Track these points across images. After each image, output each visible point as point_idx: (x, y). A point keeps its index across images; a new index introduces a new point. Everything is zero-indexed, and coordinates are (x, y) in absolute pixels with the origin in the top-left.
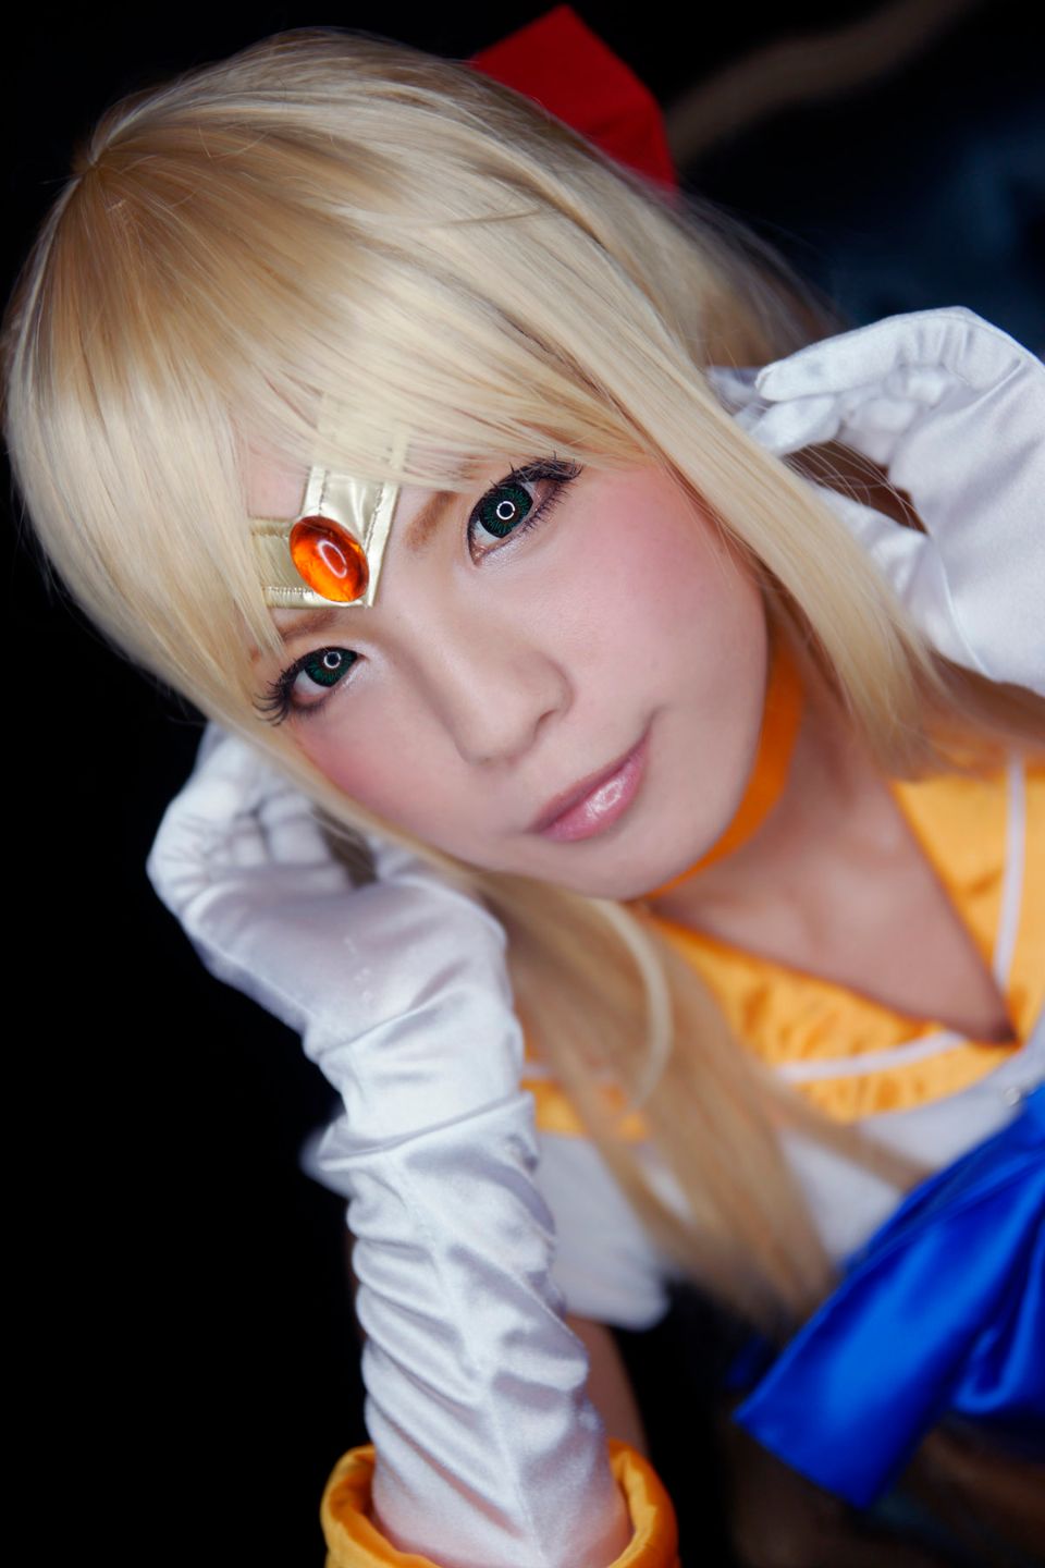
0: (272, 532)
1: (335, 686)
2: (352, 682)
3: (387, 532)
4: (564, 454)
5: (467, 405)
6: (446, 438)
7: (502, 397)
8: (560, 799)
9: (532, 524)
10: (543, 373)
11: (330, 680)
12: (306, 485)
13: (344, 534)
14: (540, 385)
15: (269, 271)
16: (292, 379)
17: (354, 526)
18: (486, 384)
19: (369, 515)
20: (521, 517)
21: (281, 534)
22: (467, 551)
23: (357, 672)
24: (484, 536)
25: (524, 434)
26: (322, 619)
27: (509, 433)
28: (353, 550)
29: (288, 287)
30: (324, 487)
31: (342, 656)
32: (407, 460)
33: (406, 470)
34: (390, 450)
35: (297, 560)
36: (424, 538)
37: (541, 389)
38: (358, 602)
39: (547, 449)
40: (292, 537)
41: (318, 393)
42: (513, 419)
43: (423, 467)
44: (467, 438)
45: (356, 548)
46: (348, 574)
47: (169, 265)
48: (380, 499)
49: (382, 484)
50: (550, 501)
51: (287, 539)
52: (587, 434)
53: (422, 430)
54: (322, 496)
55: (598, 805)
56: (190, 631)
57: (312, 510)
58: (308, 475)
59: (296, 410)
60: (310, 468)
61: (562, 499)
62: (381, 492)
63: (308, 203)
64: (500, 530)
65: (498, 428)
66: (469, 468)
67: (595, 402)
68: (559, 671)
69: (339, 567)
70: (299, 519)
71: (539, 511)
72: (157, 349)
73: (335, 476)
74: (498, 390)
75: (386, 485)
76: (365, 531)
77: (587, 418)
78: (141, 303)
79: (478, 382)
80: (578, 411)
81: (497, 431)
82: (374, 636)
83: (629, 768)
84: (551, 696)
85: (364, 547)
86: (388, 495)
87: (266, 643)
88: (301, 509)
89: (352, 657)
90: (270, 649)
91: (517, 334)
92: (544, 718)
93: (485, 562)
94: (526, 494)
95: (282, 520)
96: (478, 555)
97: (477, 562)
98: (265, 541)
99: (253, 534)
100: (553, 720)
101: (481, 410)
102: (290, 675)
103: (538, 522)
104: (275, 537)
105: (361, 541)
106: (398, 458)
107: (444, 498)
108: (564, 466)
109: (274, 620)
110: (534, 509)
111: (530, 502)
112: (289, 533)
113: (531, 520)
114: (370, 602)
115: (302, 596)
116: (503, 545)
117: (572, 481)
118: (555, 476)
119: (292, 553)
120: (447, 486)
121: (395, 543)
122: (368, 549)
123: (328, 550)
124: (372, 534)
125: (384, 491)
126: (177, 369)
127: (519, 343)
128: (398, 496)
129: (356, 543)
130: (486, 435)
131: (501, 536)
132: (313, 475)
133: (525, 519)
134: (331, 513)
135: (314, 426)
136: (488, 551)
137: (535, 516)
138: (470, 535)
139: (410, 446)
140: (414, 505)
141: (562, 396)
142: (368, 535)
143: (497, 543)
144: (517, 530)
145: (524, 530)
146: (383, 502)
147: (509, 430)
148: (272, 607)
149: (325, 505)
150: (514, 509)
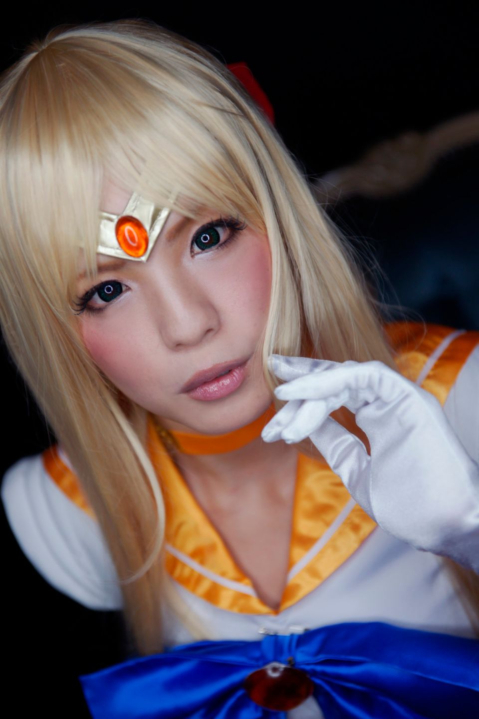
0: (108, 219)
1: (110, 302)
11: (107, 299)
12: (129, 200)
13: (141, 226)
16: (134, 152)
19: (154, 220)
20: (214, 243)
22: (188, 250)
23: (124, 297)
24: (196, 249)
26: (118, 264)
27: (222, 201)
36: (174, 237)
38: (139, 259)
40: (118, 222)
41: (145, 160)
42: (224, 195)
43: (182, 204)
45: (146, 233)
48: (160, 214)
49: (163, 207)
50: (230, 241)
51: (116, 223)
54: (135, 208)
57: (128, 212)
58: (131, 195)
59: (134, 166)
60: (133, 193)
61: (235, 239)
62: (162, 211)
64: (204, 247)
65: (217, 197)
68: (217, 314)
69: (134, 241)
71: (224, 244)
74: (220, 180)
76: (151, 227)
85: (149, 234)
86: (164, 214)
87: (91, 270)
88: (124, 211)
89: (124, 288)
90: (91, 273)
93: (197, 257)
94: (218, 234)
95: (114, 214)
96: (193, 254)
97: (192, 256)
98: (104, 223)
99: (100, 219)
100: (212, 333)
102: (90, 293)
104: (110, 223)
105: (148, 231)
107: (186, 222)
108: (238, 222)
110: (221, 242)
111: (219, 238)
114: (144, 259)
116: (205, 253)
118: (234, 227)
119: (116, 230)
121: (163, 236)
123: (130, 232)
124: (154, 229)
128: (169, 213)
129: (146, 231)
132: (133, 196)
133: (215, 245)
134: (136, 215)
136: (198, 253)
137: (221, 246)
138: (192, 247)
142: (152, 229)
143: (201, 252)
145: (217, 248)
146: (162, 216)
148: (99, 254)
149: (135, 211)
150: (209, 239)
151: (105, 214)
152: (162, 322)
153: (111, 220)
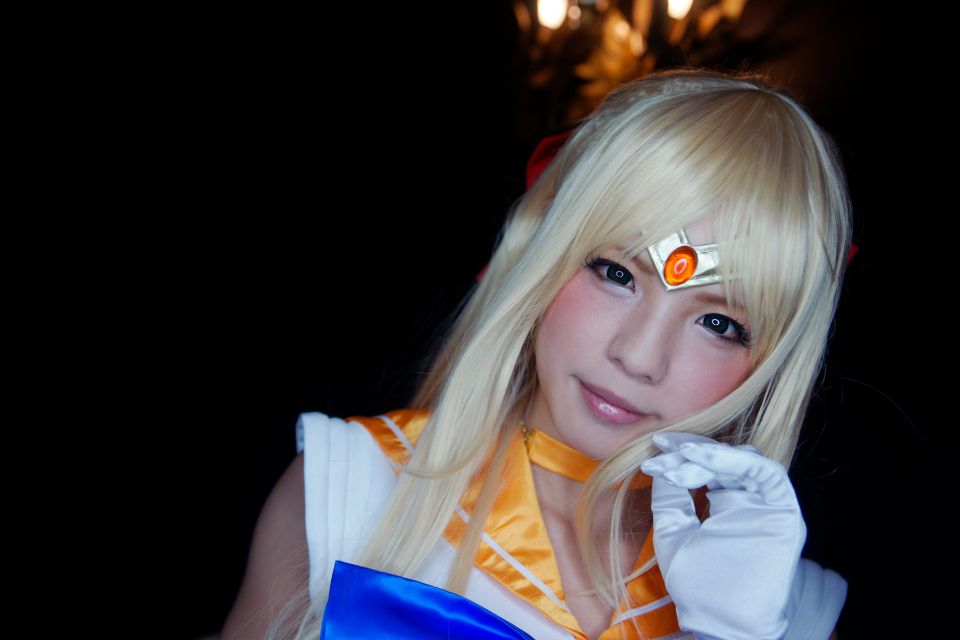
3: (701, 284)
11: (611, 277)
12: (705, 245)
17: (699, 269)
19: (706, 274)
20: (717, 330)
22: (700, 316)
24: (702, 321)
36: (703, 300)
38: (666, 284)
48: (714, 276)
54: (705, 253)
57: (695, 248)
58: (712, 243)
60: (716, 243)
68: (665, 374)
69: (678, 270)
70: (692, 247)
76: (700, 275)
85: (692, 277)
86: (717, 278)
88: (697, 246)
92: (648, 377)
93: (698, 326)
94: (726, 328)
95: (688, 240)
96: (695, 322)
98: (675, 237)
102: (607, 262)
110: (722, 335)
111: (724, 331)
112: (684, 245)
114: (670, 287)
115: (658, 259)
116: (707, 330)
120: (729, 300)
121: (696, 290)
123: (682, 264)
125: (718, 276)
128: (718, 282)
134: (701, 257)
140: (716, 290)
142: (697, 277)
144: (714, 333)
148: (647, 249)
149: (702, 255)
150: (717, 325)
151: (683, 233)
152: (626, 334)
153: (681, 240)
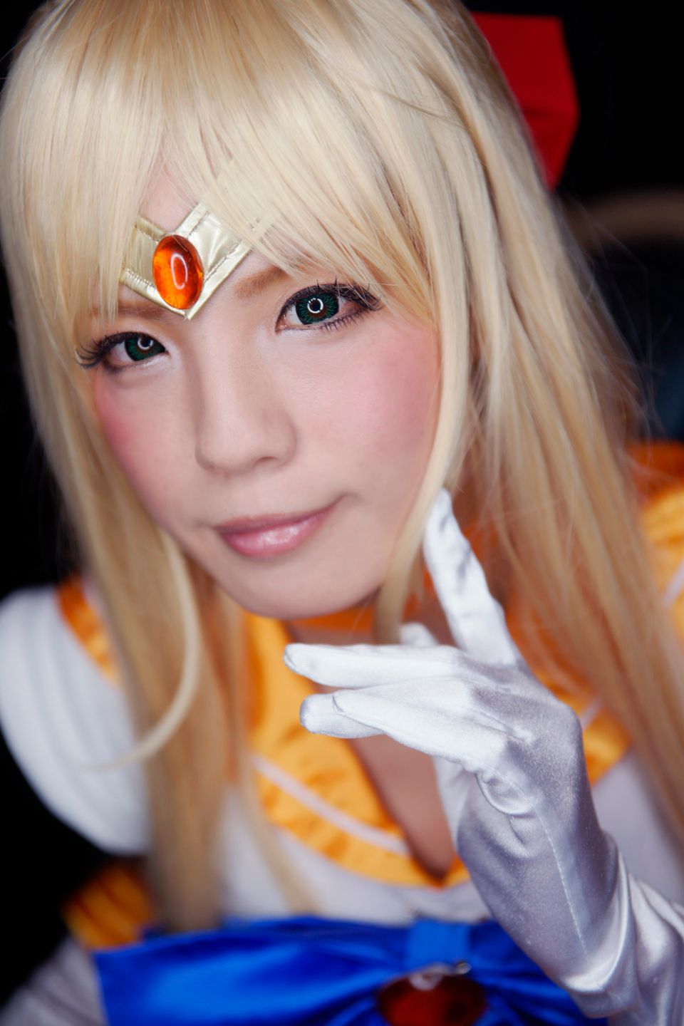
0: (149, 232)
1: (139, 362)
2: (152, 366)
3: (226, 275)
4: (375, 289)
5: (326, 221)
6: (299, 233)
7: (354, 229)
8: (248, 520)
9: (328, 327)
10: (390, 228)
11: (137, 356)
12: (189, 213)
13: (197, 260)
14: (383, 233)
15: (242, 55)
16: (218, 137)
17: (206, 258)
18: (347, 214)
19: (220, 257)
20: (325, 317)
21: (154, 238)
22: (275, 319)
23: (158, 360)
24: (292, 315)
25: (355, 262)
26: (152, 311)
27: (346, 256)
28: (197, 274)
29: (248, 74)
30: (200, 222)
31: (154, 344)
32: (266, 234)
33: (262, 241)
34: (258, 221)
35: (155, 261)
36: (250, 293)
37: (383, 237)
38: (182, 312)
39: (365, 280)
40: (161, 243)
41: (230, 155)
42: (352, 247)
43: (274, 245)
44: (315, 242)
45: (200, 274)
46: (185, 289)
47: (178, 14)
48: (233, 250)
49: (240, 240)
50: (349, 318)
51: (157, 243)
52: (398, 283)
53: (286, 219)
54: (196, 227)
55: (269, 539)
56: (58, 270)
57: (183, 232)
58: (194, 207)
59: (209, 160)
60: (197, 204)
61: (358, 320)
62: (236, 247)
63: (294, 26)
64: (306, 319)
65: (339, 247)
66: (305, 262)
67: (416, 266)
68: (294, 435)
69: (180, 280)
70: (173, 234)
71: (338, 320)
72: (139, 67)
73: (211, 217)
74: (352, 221)
75: (242, 242)
76: (212, 266)
77: (404, 275)
78: (145, 30)
79: (341, 208)
80: (401, 267)
81: (336, 248)
82: (181, 341)
83: (306, 524)
84: (277, 446)
85: (206, 277)
86: (241, 250)
87: (106, 306)
88: (177, 228)
89: (160, 349)
90: (106, 312)
91: (387, 191)
92: (265, 459)
93: (285, 334)
94: (336, 305)
95: (160, 228)
96: (281, 326)
97: (278, 331)
98: (142, 237)
99: (136, 227)
100: (270, 464)
101: (333, 229)
102: (112, 341)
103: (333, 328)
104: (150, 238)
105: (206, 272)
106: (260, 230)
107: (276, 274)
108: (370, 297)
109: (119, 293)
110: (335, 317)
111: (336, 311)
112: (160, 240)
113: (329, 324)
114: (190, 316)
115: (146, 287)
116: (302, 330)
117: (371, 313)
118: (362, 302)
119: (155, 254)
120: (283, 266)
121: (229, 287)
122: (207, 279)
124: (215, 271)
125: (239, 246)
126: (144, 86)
127: (385, 197)
128: (247, 255)
129: (202, 271)
130: (329, 247)
131: (305, 323)
132: (196, 209)
133: (328, 320)
134: (195, 240)
135: (215, 176)
136: (288, 328)
137: (333, 323)
138: (284, 311)
139: (273, 226)
140: (254, 267)
141: (395, 250)
142: (213, 270)
143: (298, 326)
144: (316, 325)
145: (321, 328)
146: (234, 253)
147: (345, 252)
148: (122, 284)
149: (195, 234)
150: (321, 308)
151: (146, 224)
153: (152, 234)
